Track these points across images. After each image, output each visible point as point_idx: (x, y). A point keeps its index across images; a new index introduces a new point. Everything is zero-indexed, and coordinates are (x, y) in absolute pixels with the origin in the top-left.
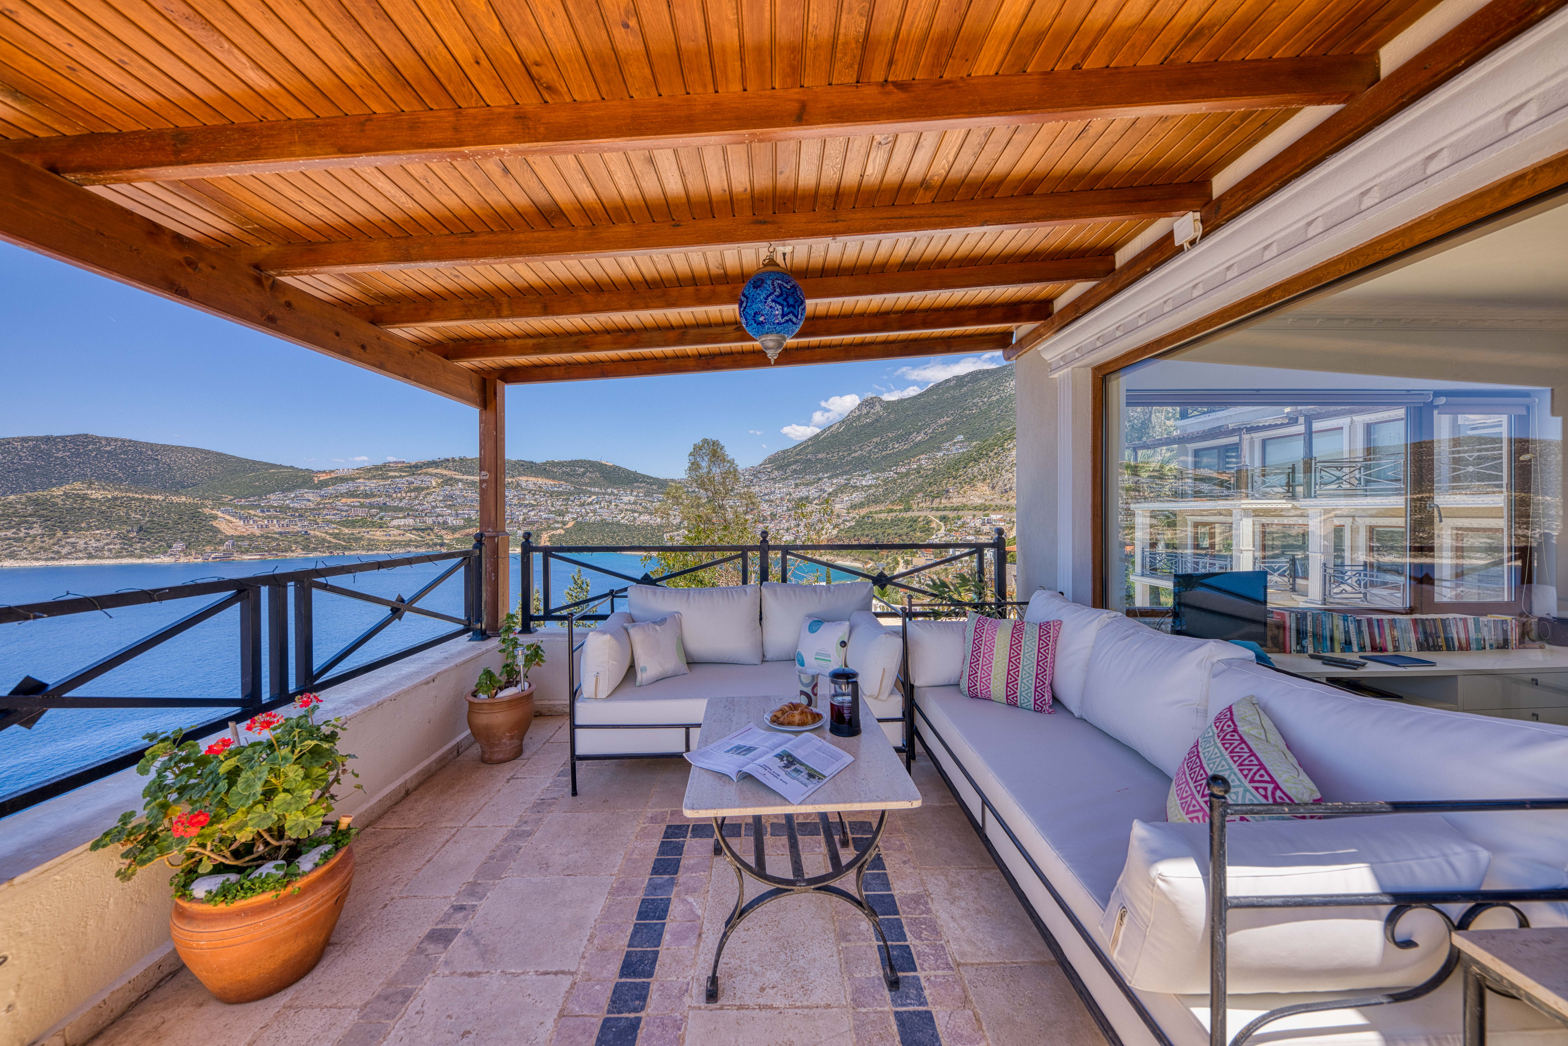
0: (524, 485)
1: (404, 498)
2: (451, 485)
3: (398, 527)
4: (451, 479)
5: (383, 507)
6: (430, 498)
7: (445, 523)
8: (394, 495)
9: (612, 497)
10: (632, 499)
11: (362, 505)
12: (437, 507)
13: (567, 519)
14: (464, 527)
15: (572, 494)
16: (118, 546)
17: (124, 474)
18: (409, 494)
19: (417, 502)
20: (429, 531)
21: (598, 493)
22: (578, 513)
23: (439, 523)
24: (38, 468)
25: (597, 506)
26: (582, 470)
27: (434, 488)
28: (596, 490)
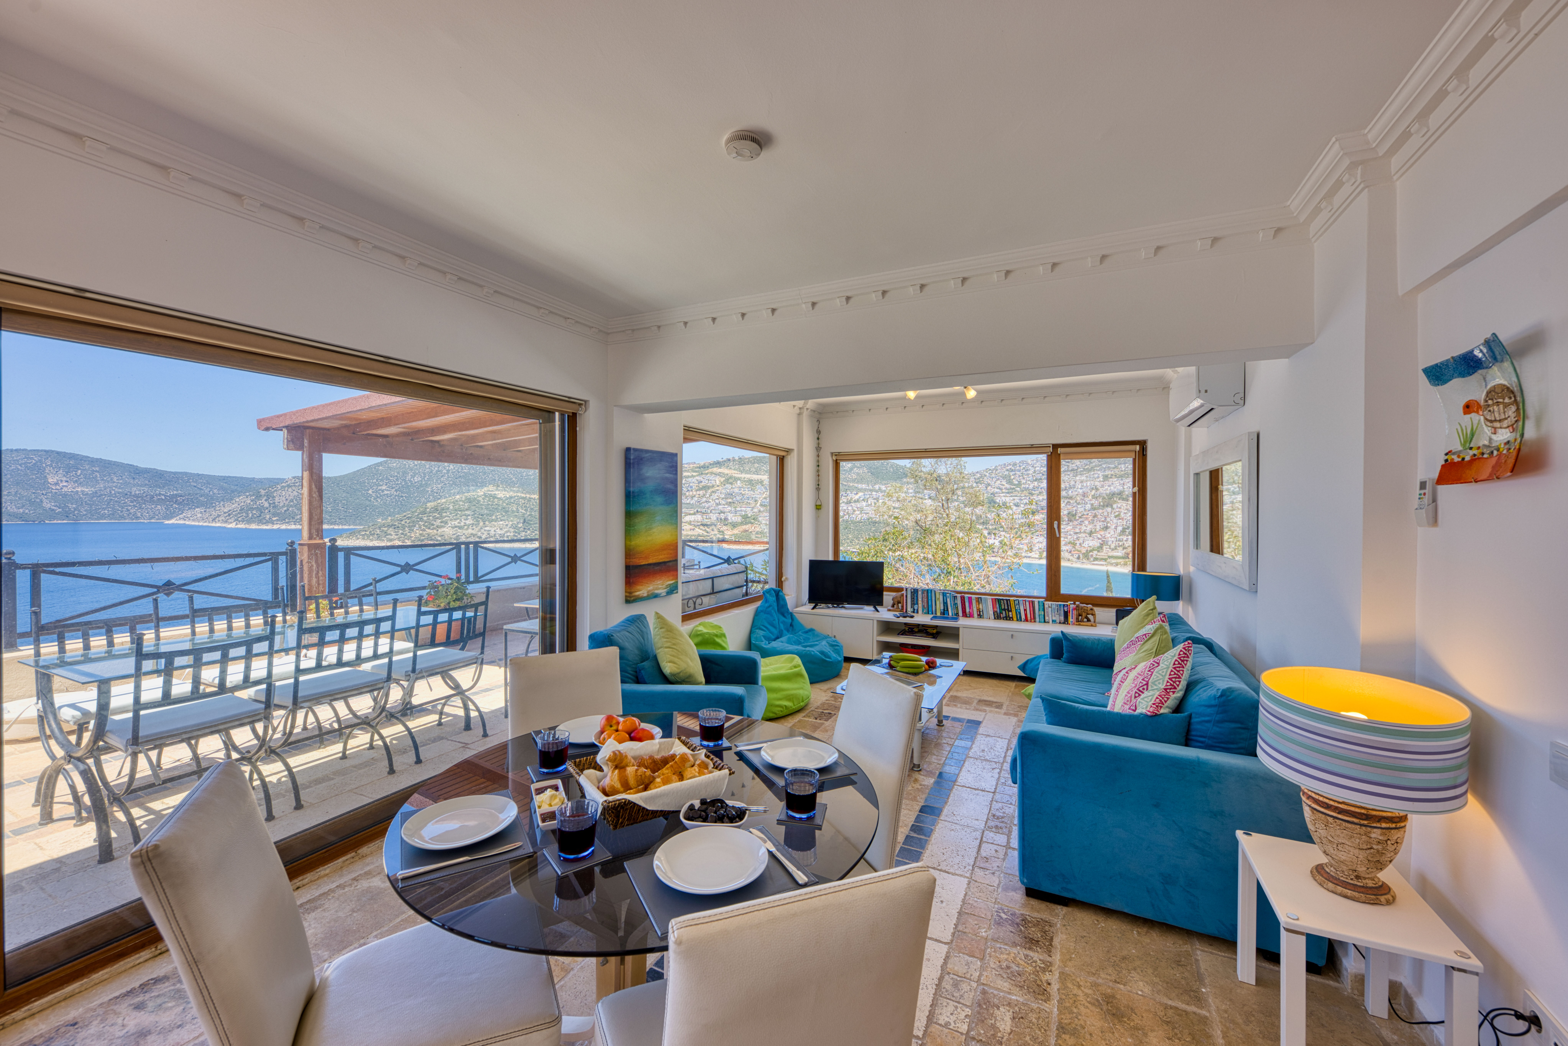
1: (695, 496)
2: (731, 484)
3: (690, 523)
4: (731, 477)
6: (715, 496)
7: (726, 519)
8: (687, 494)
12: (720, 504)
14: (742, 523)
16: (512, 534)
17: (516, 478)
18: (698, 492)
19: (704, 499)
20: (713, 527)
21: (865, 490)
23: (721, 519)
24: (471, 475)
25: (864, 504)
27: (718, 486)
28: (864, 486)
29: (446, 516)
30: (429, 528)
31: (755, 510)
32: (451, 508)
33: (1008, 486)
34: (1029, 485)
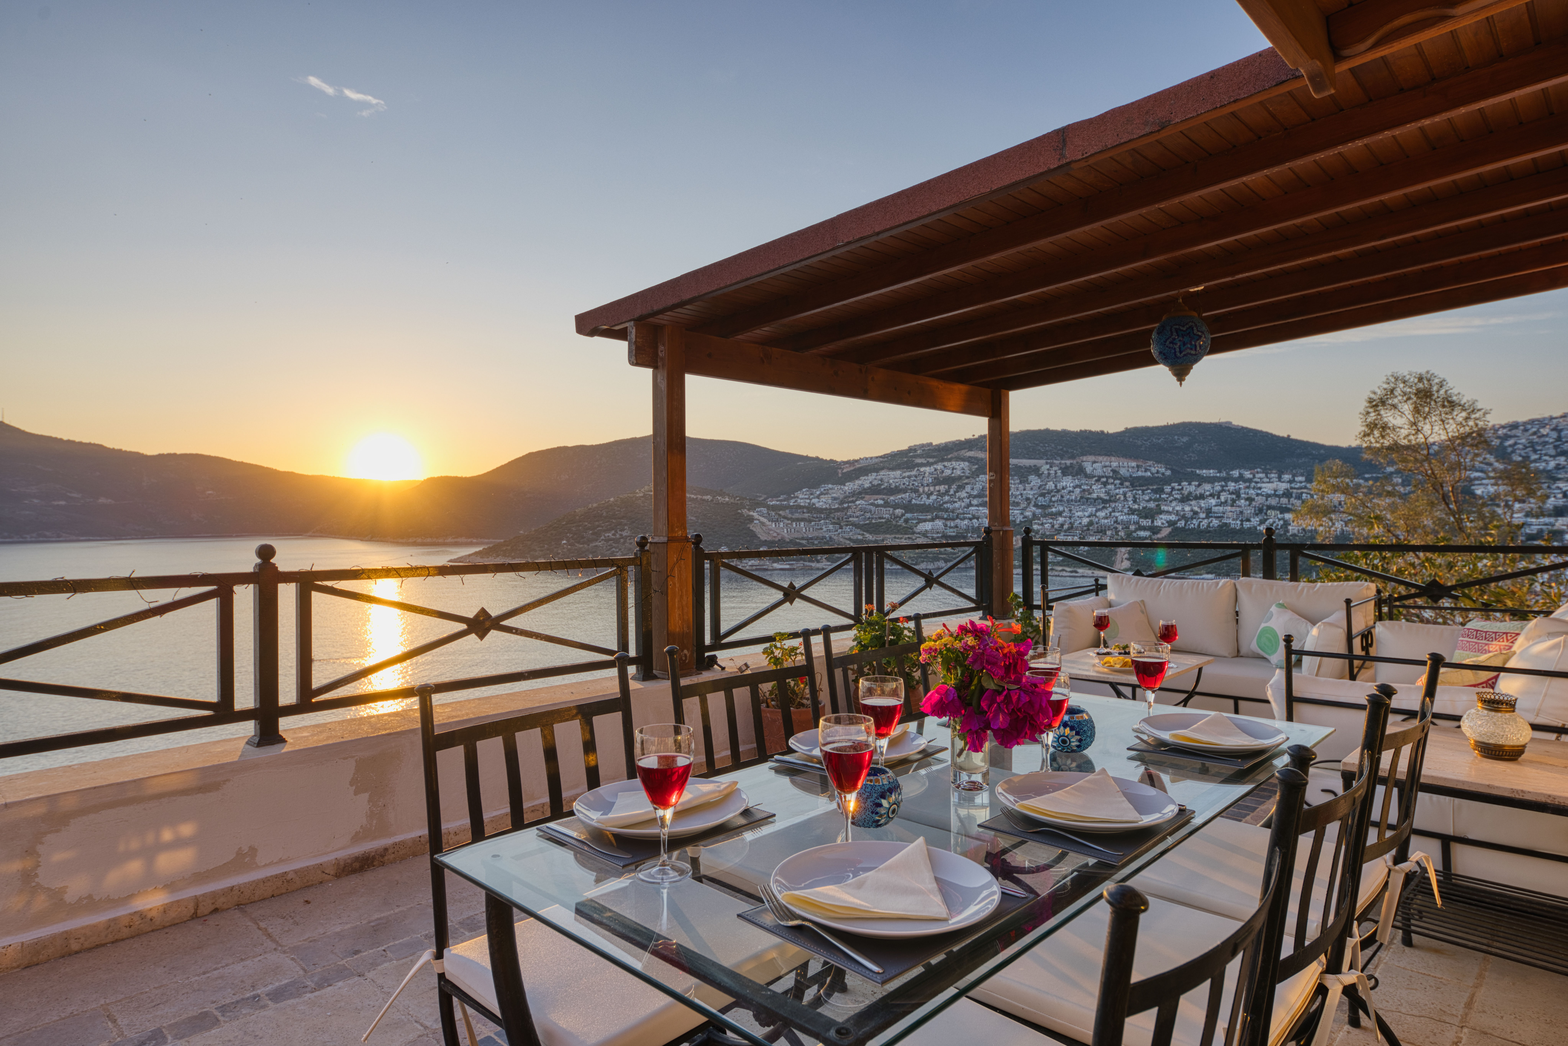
0: (1089, 469)
1: (932, 494)
5: (908, 507)
8: (921, 490)
9: (1242, 485)
10: (1283, 486)
11: (886, 504)
13: (1158, 523)
15: (1167, 481)
18: (937, 488)
19: (947, 498)
21: (1215, 479)
22: (1177, 513)
25: (1213, 501)
26: (1185, 439)
27: (968, 478)
28: (1212, 472)
29: (598, 526)
30: (579, 542)
31: (1028, 514)
32: (605, 514)
33: (1499, 466)
34: (1547, 462)
